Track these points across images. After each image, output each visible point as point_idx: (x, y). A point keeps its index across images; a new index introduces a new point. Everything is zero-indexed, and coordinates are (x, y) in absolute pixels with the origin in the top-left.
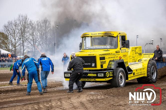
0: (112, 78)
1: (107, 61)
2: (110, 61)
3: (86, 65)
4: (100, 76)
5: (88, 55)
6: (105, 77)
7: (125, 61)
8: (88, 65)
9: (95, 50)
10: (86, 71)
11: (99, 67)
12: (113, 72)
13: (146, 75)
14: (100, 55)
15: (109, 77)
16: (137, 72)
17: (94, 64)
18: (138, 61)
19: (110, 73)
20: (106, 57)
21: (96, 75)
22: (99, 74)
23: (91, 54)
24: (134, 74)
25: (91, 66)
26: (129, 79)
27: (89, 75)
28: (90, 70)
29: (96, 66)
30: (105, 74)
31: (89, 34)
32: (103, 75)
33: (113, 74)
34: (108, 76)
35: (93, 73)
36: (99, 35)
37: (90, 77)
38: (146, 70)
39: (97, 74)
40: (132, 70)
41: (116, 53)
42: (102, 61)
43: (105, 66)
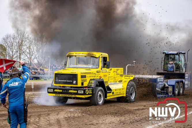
0: (91, 95)
1: (88, 79)
2: (91, 80)
3: (68, 82)
4: (80, 93)
5: (70, 73)
6: (84, 94)
7: (104, 81)
8: (70, 82)
9: (78, 69)
10: (68, 88)
11: (79, 85)
12: (93, 89)
13: (125, 95)
14: (81, 73)
15: (89, 94)
16: (117, 92)
17: (75, 81)
18: (119, 82)
19: (90, 90)
20: (87, 75)
21: (76, 92)
22: (80, 91)
23: (73, 72)
24: (113, 93)
25: (72, 83)
26: (108, 98)
27: (70, 91)
28: (71, 87)
29: (76, 84)
30: (84, 90)
31: (73, 54)
32: (82, 92)
33: (93, 91)
34: (87, 93)
35: (74, 90)
36: (82, 55)
37: (71, 94)
38: (125, 91)
39: (77, 90)
40: (112, 89)
41: (97, 72)
42: (82, 79)
43: (86, 84)
